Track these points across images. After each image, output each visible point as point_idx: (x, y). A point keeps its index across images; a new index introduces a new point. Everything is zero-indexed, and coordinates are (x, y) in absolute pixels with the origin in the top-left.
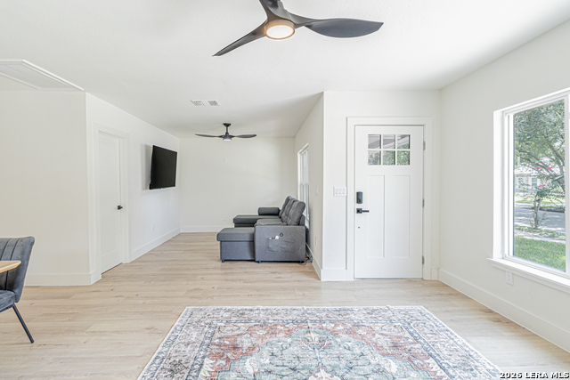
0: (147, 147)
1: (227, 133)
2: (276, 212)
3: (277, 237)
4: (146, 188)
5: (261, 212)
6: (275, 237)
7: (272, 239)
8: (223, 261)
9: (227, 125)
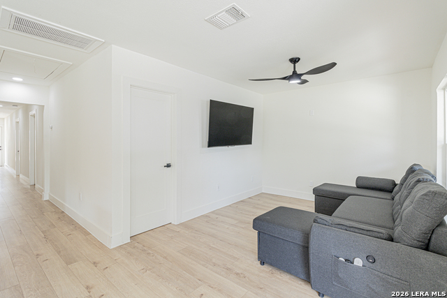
1: (294, 73)
2: (390, 186)
3: (358, 262)
5: (361, 183)
6: (354, 259)
7: (346, 260)
8: (263, 263)
9: (294, 61)
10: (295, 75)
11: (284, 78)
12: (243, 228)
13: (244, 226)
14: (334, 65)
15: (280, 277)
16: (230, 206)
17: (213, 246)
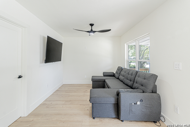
0: (44, 37)
1: (92, 30)
2: (113, 74)
3: (139, 103)
4: (43, 63)
5: (105, 74)
6: (137, 102)
7: (135, 104)
8: (94, 118)
9: (92, 25)
10: (92, 31)
11: (88, 32)
12: (69, 104)
13: (70, 103)
14: (110, 30)
15: (105, 121)
16: (53, 94)
17: (63, 120)
